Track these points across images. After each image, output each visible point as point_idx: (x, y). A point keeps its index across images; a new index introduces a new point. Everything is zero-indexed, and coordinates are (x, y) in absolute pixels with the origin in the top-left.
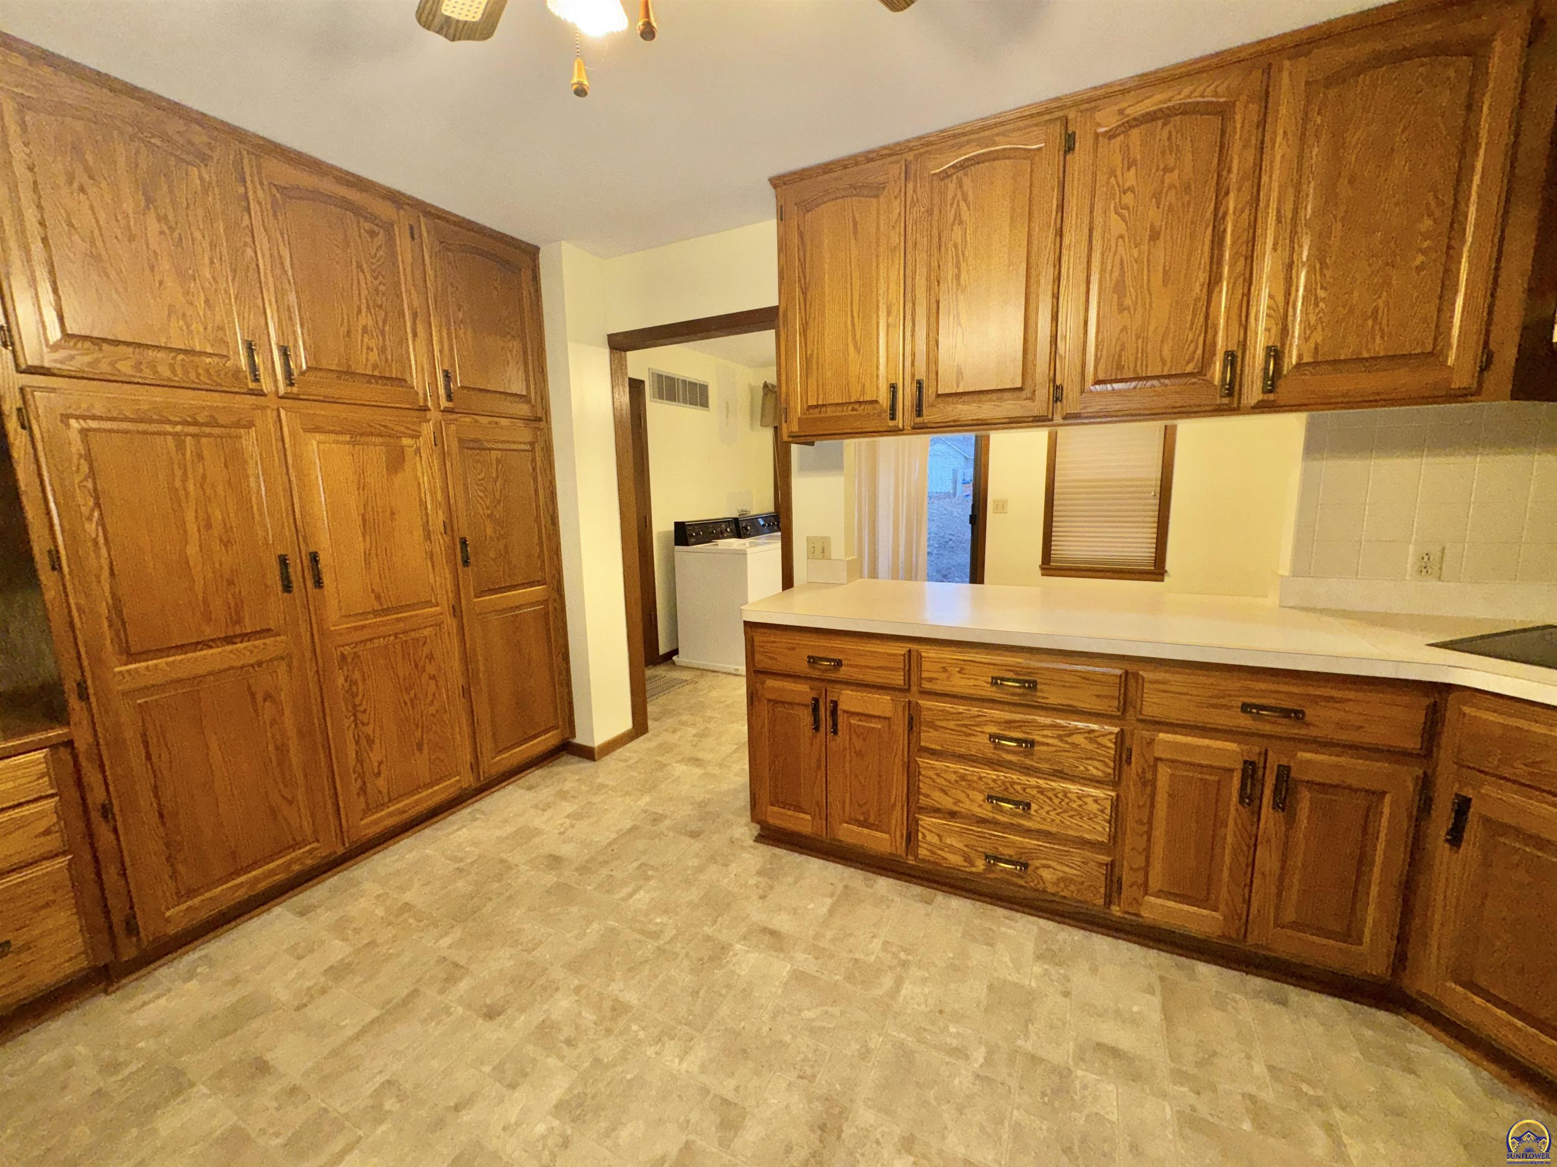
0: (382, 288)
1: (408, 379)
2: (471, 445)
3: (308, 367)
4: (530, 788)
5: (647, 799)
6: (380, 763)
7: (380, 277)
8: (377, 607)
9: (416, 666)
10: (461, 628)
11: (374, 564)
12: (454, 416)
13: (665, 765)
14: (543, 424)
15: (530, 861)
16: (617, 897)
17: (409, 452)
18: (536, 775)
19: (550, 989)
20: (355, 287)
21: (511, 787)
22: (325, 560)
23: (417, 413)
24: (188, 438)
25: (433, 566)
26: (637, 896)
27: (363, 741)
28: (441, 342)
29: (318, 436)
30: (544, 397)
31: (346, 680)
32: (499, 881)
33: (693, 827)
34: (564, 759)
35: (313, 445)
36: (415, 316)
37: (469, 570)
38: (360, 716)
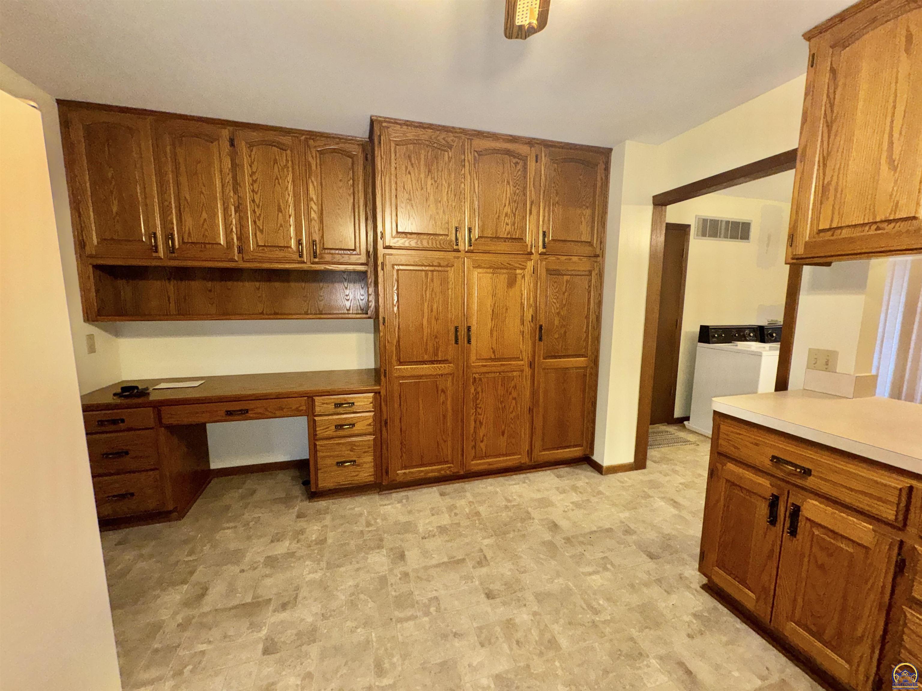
0: (517, 191)
1: (524, 238)
2: (553, 273)
3: (478, 237)
4: (558, 476)
5: (627, 514)
6: (484, 436)
7: (517, 187)
8: (493, 357)
9: (507, 391)
10: (533, 376)
11: (495, 334)
12: (545, 257)
13: (650, 497)
14: (599, 259)
15: (542, 520)
16: (581, 570)
17: (519, 277)
18: (564, 470)
19: (521, 603)
20: (505, 192)
21: (549, 472)
22: (473, 329)
23: (527, 256)
24: (430, 272)
25: (523, 340)
26: (594, 577)
27: (478, 423)
28: (544, 216)
29: (480, 270)
30: (602, 242)
31: (475, 390)
32: (522, 523)
33: (653, 550)
34: (584, 466)
35: (476, 273)
36: (532, 203)
37: (542, 343)
38: (478, 410)
